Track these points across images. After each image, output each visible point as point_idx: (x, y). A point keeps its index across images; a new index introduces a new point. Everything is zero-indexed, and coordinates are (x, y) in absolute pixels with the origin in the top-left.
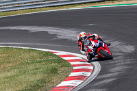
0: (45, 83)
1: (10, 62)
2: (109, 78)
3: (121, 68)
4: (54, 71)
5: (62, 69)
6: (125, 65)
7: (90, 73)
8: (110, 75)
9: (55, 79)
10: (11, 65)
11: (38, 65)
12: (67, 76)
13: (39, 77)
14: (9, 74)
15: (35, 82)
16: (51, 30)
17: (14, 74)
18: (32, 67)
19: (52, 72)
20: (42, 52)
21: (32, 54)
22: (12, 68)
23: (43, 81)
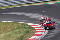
0: (24, 37)
1: (8, 28)
2: (52, 35)
3: (57, 30)
4: (28, 32)
5: (32, 31)
6: (59, 29)
7: (44, 33)
8: (52, 33)
9: (28, 35)
10: (9, 29)
11: (21, 30)
12: (34, 34)
13: (21, 35)
14: (8, 34)
15: (20, 37)
16: (26, 14)
17: (10, 34)
18: (18, 30)
19: (27, 33)
20: (23, 24)
21: (18, 25)
22: (9, 31)
23: (23, 36)
